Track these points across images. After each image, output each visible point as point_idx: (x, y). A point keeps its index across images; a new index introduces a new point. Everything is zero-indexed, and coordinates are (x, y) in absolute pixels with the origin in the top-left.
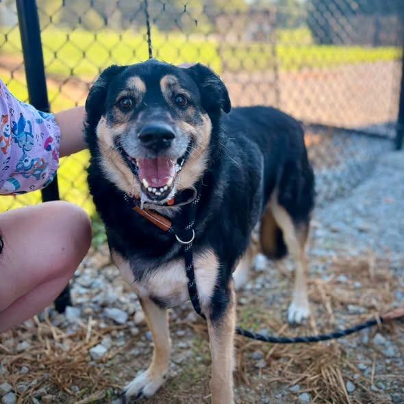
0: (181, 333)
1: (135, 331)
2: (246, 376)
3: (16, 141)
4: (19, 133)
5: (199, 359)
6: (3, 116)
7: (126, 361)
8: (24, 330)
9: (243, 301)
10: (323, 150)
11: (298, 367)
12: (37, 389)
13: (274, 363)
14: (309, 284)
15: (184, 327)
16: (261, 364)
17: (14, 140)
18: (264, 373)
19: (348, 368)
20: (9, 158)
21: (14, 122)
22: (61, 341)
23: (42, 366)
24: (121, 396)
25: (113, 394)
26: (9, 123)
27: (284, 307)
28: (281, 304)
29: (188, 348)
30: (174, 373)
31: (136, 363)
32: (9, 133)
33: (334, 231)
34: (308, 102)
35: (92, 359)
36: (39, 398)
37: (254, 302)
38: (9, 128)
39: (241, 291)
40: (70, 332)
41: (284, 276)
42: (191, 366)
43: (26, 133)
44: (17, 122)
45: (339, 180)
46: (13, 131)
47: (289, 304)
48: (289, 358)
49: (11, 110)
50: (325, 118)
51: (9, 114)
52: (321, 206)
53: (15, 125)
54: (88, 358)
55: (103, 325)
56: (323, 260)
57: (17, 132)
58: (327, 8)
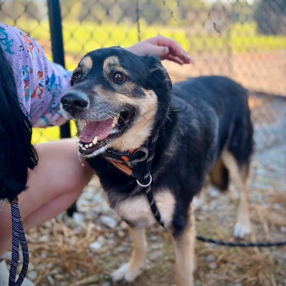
0: (154, 238)
1: (121, 234)
2: (201, 274)
3: (49, 90)
4: (51, 85)
5: (167, 258)
6: (39, 72)
7: (114, 255)
8: (45, 228)
9: (201, 218)
10: (264, 110)
11: (241, 270)
12: (51, 270)
13: (223, 265)
14: (251, 209)
15: (156, 234)
16: (213, 266)
17: (47, 89)
18: (215, 273)
19: (279, 274)
20: (43, 102)
21: (47, 77)
22: (70, 237)
23: (56, 254)
24: (110, 280)
25: (104, 279)
26: (44, 77)
27: (231, 225)
28: (229, 222)
29: (159, 249)
30: (148, 267)
31: (121, 257)
32: (44, 84)
33: (271, 171)
34: (253, 75)
35: (91, 252)
36: (53, 276)
37: (208, 219)
38: (44, 81)
39: (199, 210)
40: (76, 231)
41: (231, 202)
42: (161, 263)
43: (56, 85)
44: (50, 76)
45: (276, 133)
46: (47, 82)
47: (235, 223)
48: (233, 263)
49: (46, 68)
50: (266, 87)
51: (44, 70)
52: (261, 152)
53: (48, 79)
54: (87, 251)
55: (99, 228)
56: (262, 191)
57: (49, 84)
58: (270, 6)
